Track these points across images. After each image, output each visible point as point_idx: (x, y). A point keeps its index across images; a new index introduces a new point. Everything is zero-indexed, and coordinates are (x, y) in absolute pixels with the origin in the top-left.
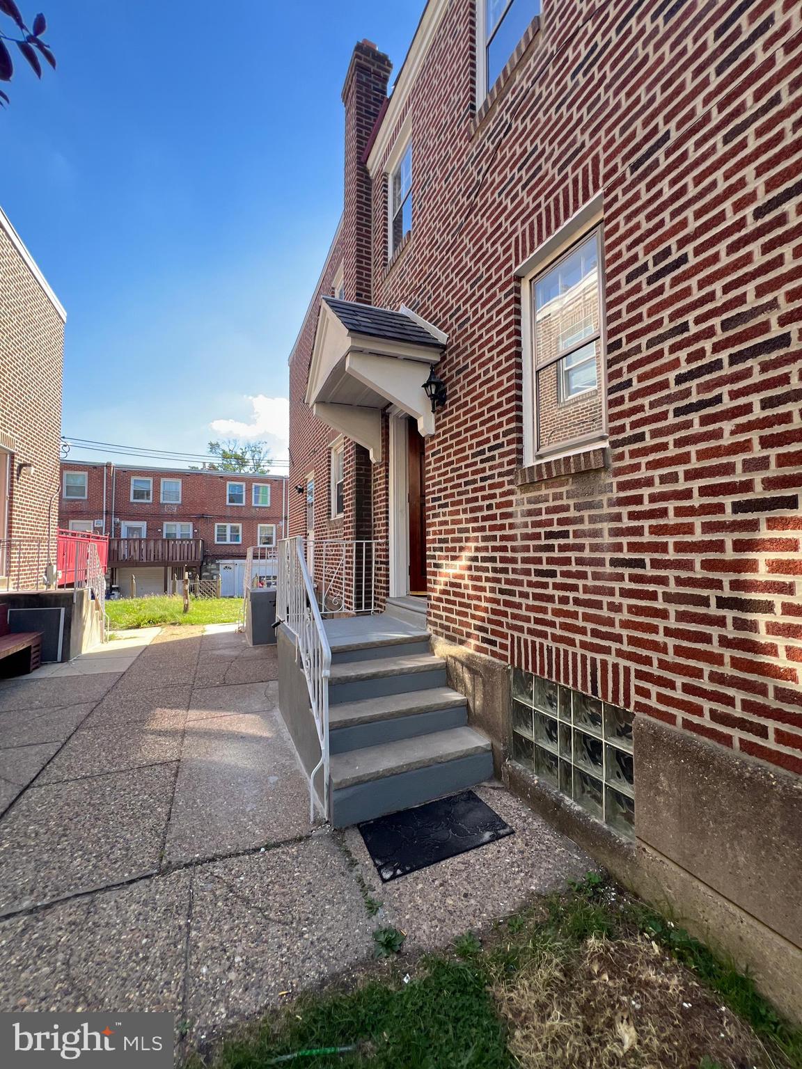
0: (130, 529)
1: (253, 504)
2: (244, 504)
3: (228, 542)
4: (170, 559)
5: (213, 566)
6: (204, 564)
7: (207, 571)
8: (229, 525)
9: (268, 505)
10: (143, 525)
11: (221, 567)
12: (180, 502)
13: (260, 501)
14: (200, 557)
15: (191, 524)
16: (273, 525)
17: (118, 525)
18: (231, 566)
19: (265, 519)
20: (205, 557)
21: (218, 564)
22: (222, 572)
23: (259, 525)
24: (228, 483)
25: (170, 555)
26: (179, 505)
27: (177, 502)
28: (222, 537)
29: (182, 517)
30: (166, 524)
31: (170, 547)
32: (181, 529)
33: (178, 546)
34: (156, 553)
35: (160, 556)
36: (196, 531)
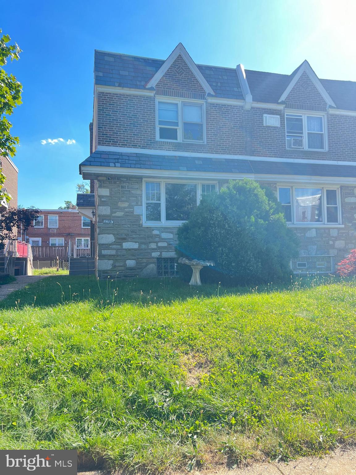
0: (33, 241)
3: (83, 247)
4: (53, 256)
8: (83, 239)
10: (40, 239)
12: (58, 227)
15: (63, 239)
17: (28, 240)
25: (53, 254)
26: (57, 229)
27: (56, 227)
29: (59, 235)
30: (51, 238)
31: (53, 250)
32: (58, 241)
33: (57, 250)
34: (46, 253)
35: (48, 255)
36: (66, 242)
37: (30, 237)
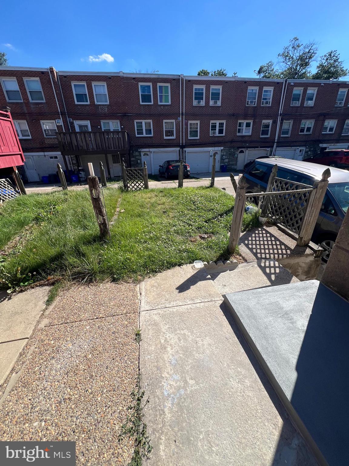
0: (80, 127)
1: (159, 103)
2: (152, 103)
3: (145, 135)
4: (107, 148)
5: (137, 153)
6: (131, 152)
7: (133, 157)
8: (143, 122)
9: (170, 103)
10: (87, 123)
11: (142, 154)
12: (108, 103)
13: (163, 100)
14: (127, 146)
15: (118, 121)
16: (174, 121)
17: (72, 124)
18: (148, 153)
19: (168, 116)
20: (131, 147)
21: (140, 152)
22: (143, 158)
23: (164, 121)
24: (140, 84)
25: (107, 145)
26: (108, 105)
27: (106, 103)
28: (140, 132)
29: (111, 116)
30: (102, 122)
31: (106, 139)
32: (114, 125)
33: (111, 139)
34: (97, 144)
35: (100, 146)
36: (122, 127)
37: (74, 119)
